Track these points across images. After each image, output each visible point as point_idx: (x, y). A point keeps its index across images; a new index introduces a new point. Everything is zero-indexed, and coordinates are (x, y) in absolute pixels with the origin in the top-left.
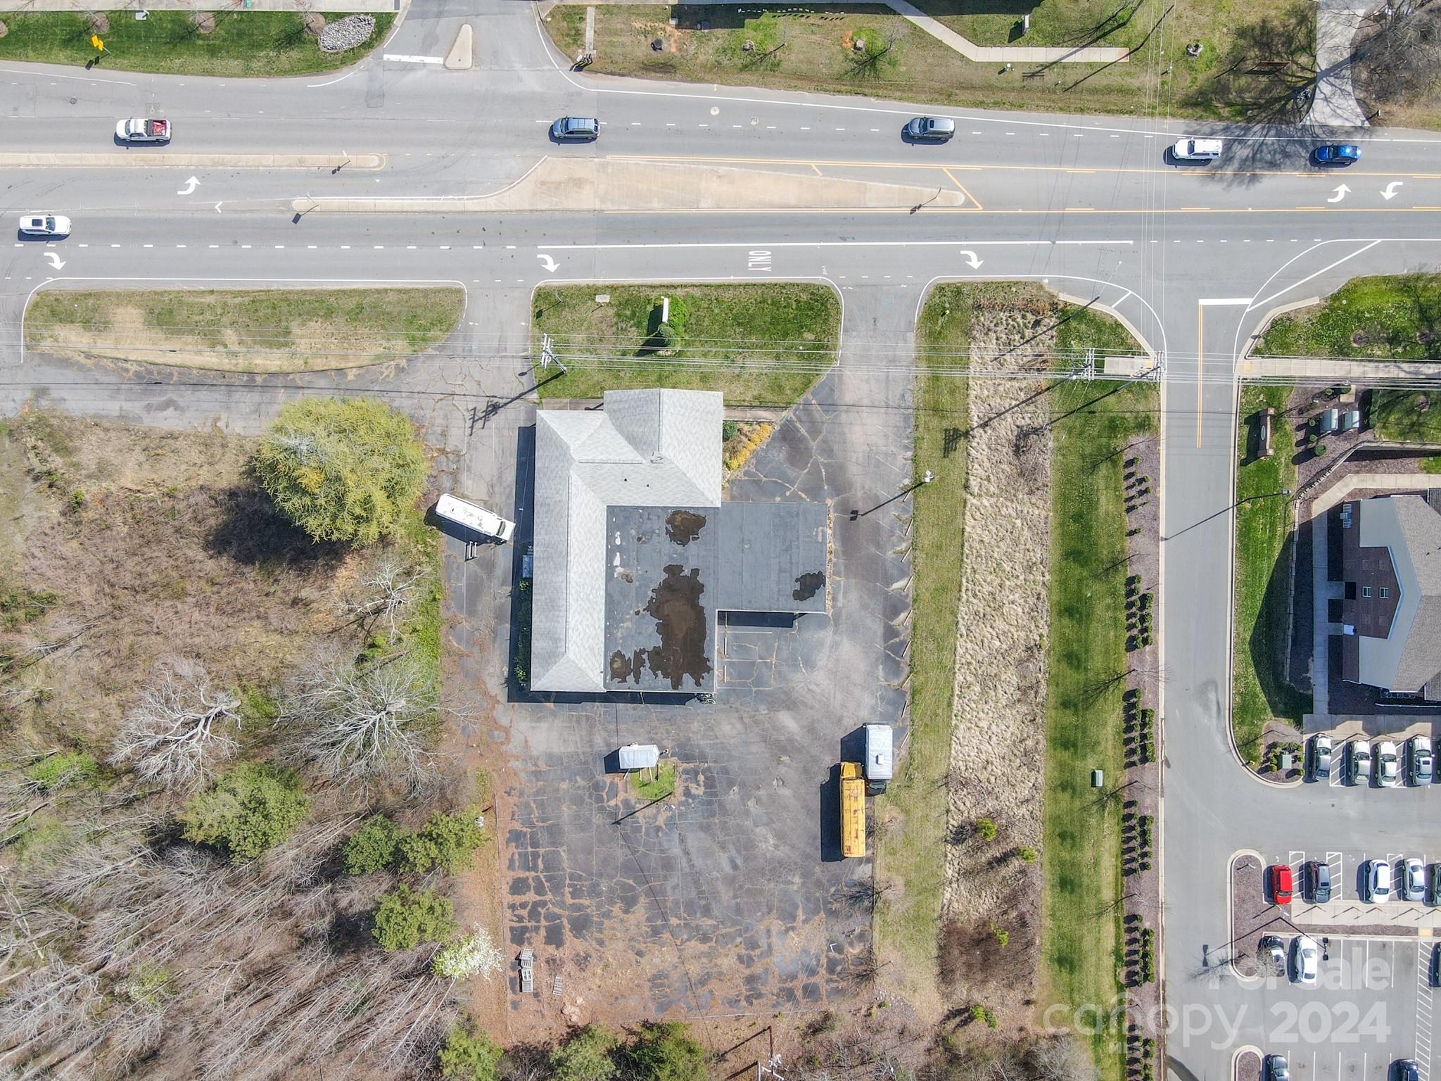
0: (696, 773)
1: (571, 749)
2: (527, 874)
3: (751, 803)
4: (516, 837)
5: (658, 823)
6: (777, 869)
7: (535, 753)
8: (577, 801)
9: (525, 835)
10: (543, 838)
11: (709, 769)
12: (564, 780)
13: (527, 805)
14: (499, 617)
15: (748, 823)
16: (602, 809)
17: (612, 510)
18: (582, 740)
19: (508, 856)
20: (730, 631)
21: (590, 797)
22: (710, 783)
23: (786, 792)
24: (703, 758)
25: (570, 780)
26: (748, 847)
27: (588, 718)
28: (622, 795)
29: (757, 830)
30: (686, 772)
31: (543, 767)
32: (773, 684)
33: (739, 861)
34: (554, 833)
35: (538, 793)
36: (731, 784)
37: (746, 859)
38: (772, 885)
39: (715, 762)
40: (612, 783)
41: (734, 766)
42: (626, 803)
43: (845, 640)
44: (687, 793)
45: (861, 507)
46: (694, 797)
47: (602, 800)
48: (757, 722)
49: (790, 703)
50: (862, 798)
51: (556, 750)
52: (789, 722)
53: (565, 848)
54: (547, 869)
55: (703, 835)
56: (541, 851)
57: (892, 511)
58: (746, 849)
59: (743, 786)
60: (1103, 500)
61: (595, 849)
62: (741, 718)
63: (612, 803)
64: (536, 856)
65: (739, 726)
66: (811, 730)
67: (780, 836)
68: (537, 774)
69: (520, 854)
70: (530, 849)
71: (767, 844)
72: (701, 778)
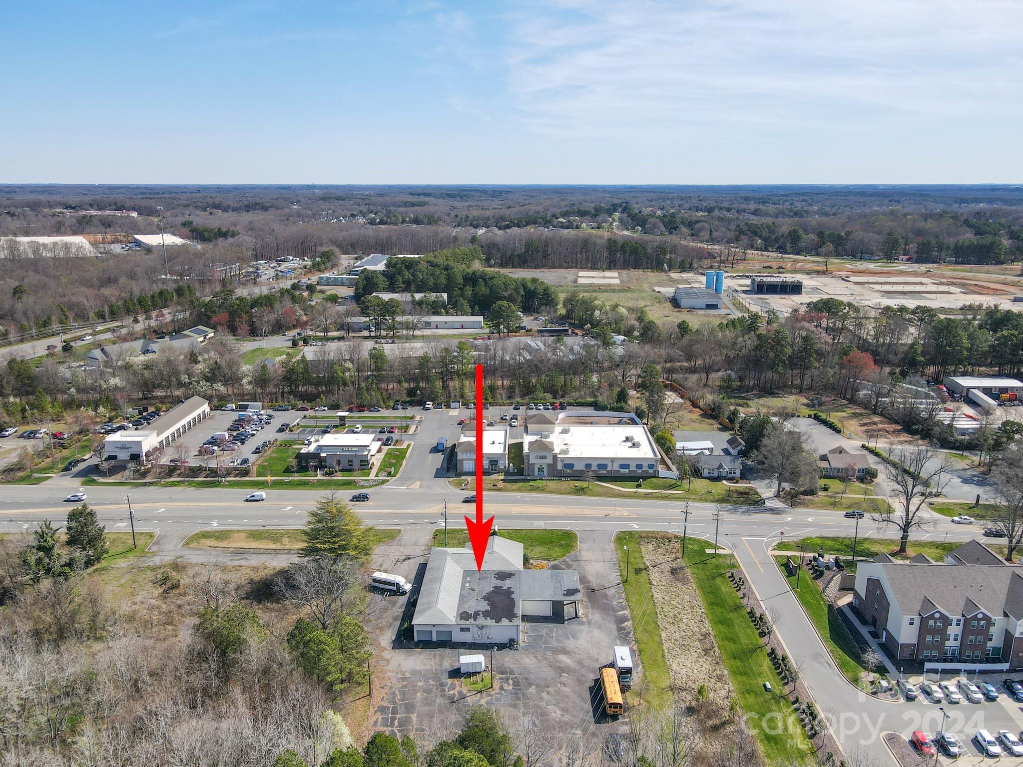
0: (508, 679)
1: (428, 667)
2: (385, 728)
3: (544, 695)
4: (382, 709)
5: (481, 703)
6: (563, 726)
7: (404, 670)
8: (428, 691)
9: (389, 708)
10: (401, 709)
11: (516, 677)
12: (421, 681)
13: (394, 693)
14: (395, 619)
15: (543, 704)
16: (443, 696)
17: (465, 571)
18: (435, 663)
19: (374, 719)
20: (528, 625)
21: (437, 689)
22: (516, 684)
23: (567, 689)
24: (512, 672)
25: (425, 681)
26: (543, 714)
27: (440, 655)
28: (458, 689)
29: (549, 707)
30: (501, 679)
31: (407, 675)
32: (554, 644)
33: (537, 722)
34: (409, 708)
35: (402, 687)
36: (530, 685)
37: (541, 721)
38: (561, 734)
39: (520, 674)
40: (452, 683)
41: (532, 676)
42: (460, 693)
43: (595, 630)
44: (501, 688)
45: (596, 588)
46: (506, 691)
47: (445, 691)
48: (546, 659)
49: (565, 651)
50: (619, 693)
51: (418, 668)
52: (564, 659)
53: (415, 714)
54: (400, 725)
55: (511, 709)
56: (398, 716)
57: (613, 590)
58: (542, 715)
59: (537, 686)
60: (722, 587)
61: (436, 715)
62: (536, 657)
63: (451, 692)
64: (393, 719)
65: (535, 660)
66: (580, 663)
67: (565, 710)
68: (404, 679)
69: (382, 718)
70: (390, 715)
71: (555, 713)
72: (511, 682)
